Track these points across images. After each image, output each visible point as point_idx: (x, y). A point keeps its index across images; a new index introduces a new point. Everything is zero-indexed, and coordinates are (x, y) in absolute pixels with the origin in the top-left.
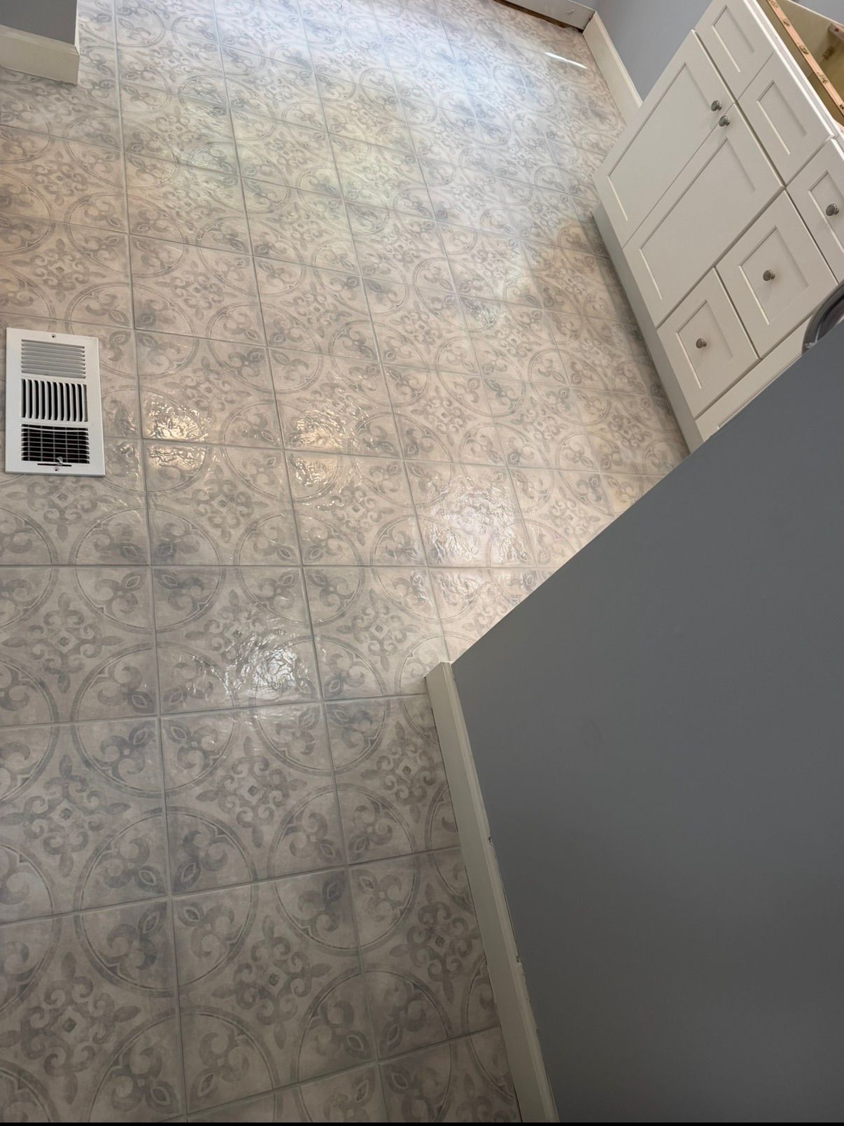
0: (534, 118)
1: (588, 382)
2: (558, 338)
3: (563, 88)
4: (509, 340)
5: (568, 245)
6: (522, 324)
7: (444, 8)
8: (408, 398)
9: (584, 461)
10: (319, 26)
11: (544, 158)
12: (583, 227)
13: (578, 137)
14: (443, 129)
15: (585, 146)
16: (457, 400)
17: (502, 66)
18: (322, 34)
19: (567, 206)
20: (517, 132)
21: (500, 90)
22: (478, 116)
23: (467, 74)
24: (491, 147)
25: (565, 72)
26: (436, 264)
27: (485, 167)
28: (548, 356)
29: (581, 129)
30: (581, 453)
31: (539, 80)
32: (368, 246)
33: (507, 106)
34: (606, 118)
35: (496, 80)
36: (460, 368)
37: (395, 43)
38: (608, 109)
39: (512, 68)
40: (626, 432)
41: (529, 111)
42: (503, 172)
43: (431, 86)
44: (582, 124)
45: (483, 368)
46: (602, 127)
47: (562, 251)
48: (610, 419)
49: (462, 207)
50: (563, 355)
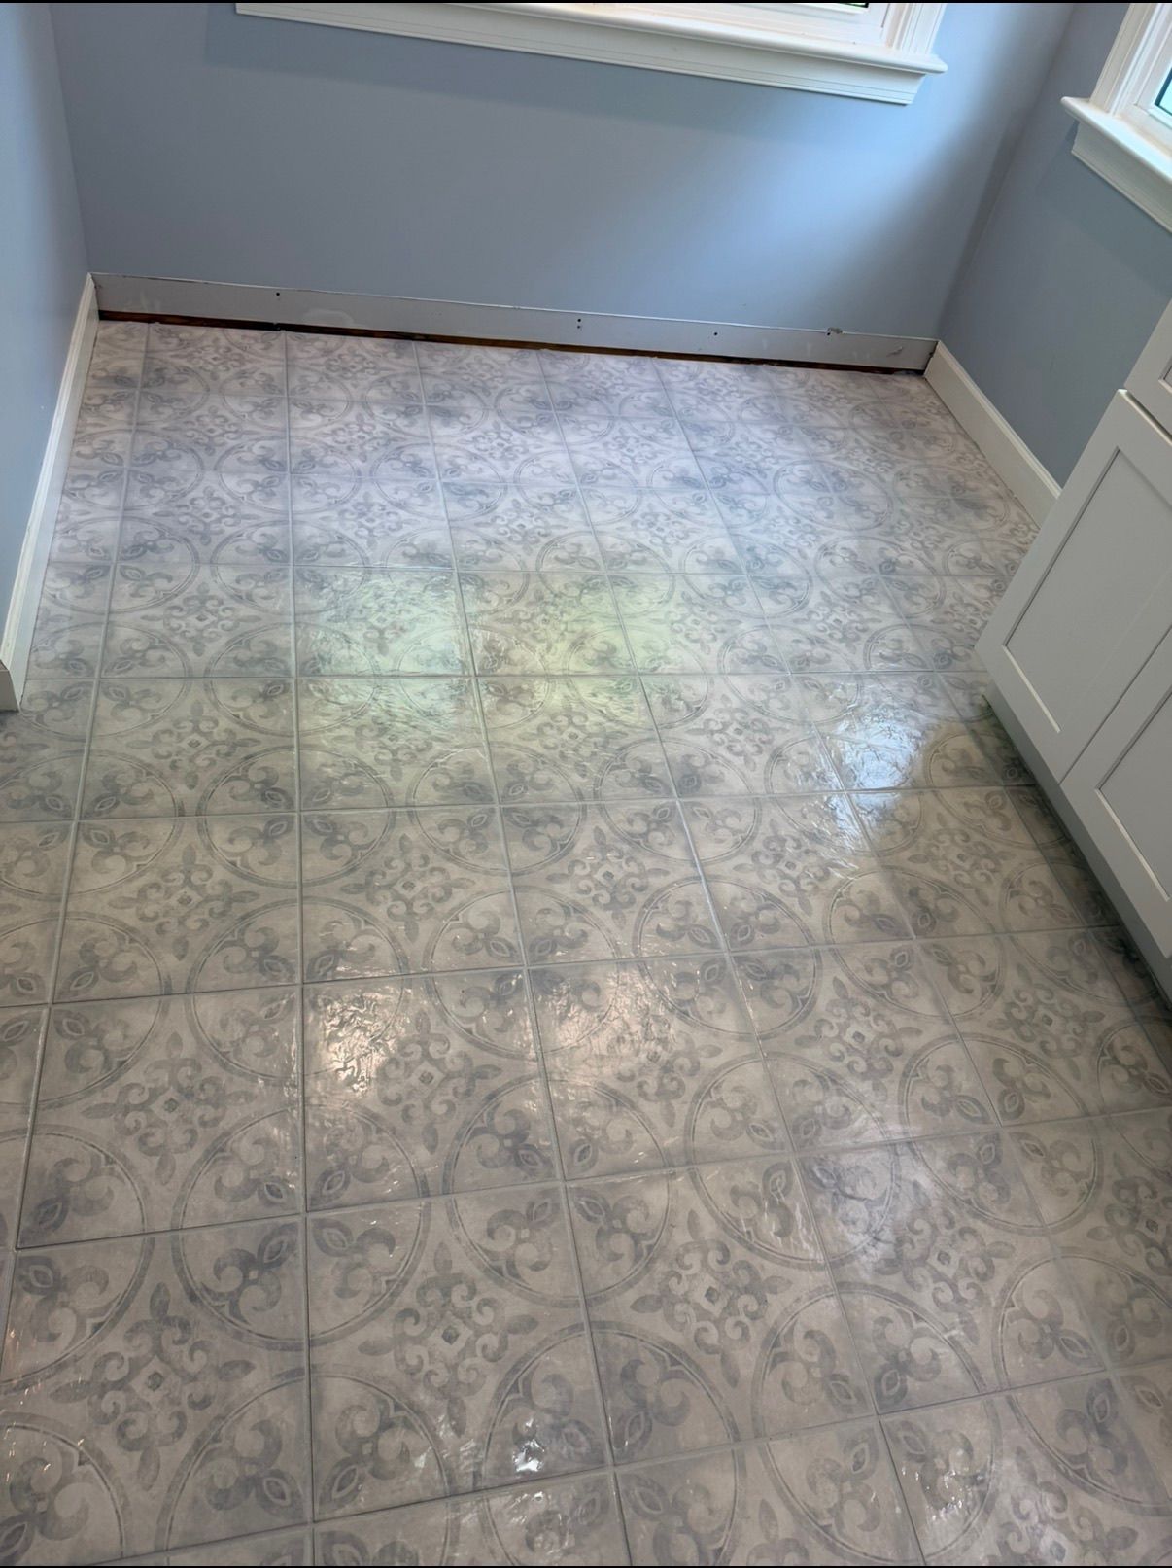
0: (853, 544)
1: (1037, 1105)
2: (957, 1004)
3: (901, 476)
4: (848, 1038)
5: (947, 779)
6: (872, 990)
7: (683, 401)
8: (626, 1265)
9: (1065, 1346)
10: (469, 488)
11: (878, 612)
12: (973, 732)
13: (938, 556)
14: (686, 611)
15: (954, 569)
16: (740, 1240)
17: (788, 468)
18: (475, 501)
19: (934, 696)
20: (823, 579)
21: (788, 512)
22: (749, 570)
23: (726, 500)
24: (778, 621)
25: (902, 448)
26: (681, 894)
27: (768, 663)
28: (938, 1058)
29: (942, 541)
30: (1054, 1322)
31: (855, 474)
32: (543, 891)
33: (801, 537)
34: (986, 507)
35: (779, 495)
36: (743, 1144)
37: (602, 481)
38: (987, 490)
39: (807, 467)
40: (1152, 1225)
41: (842, 533)
42: (802, 663)
43: (663, 539)
44: (942, 530)
45: (796, 1130)
46: (981, 525)
47: (935, 794)
48: (1107, 1196)
49: (728, 756)
50: (971, 1044)
